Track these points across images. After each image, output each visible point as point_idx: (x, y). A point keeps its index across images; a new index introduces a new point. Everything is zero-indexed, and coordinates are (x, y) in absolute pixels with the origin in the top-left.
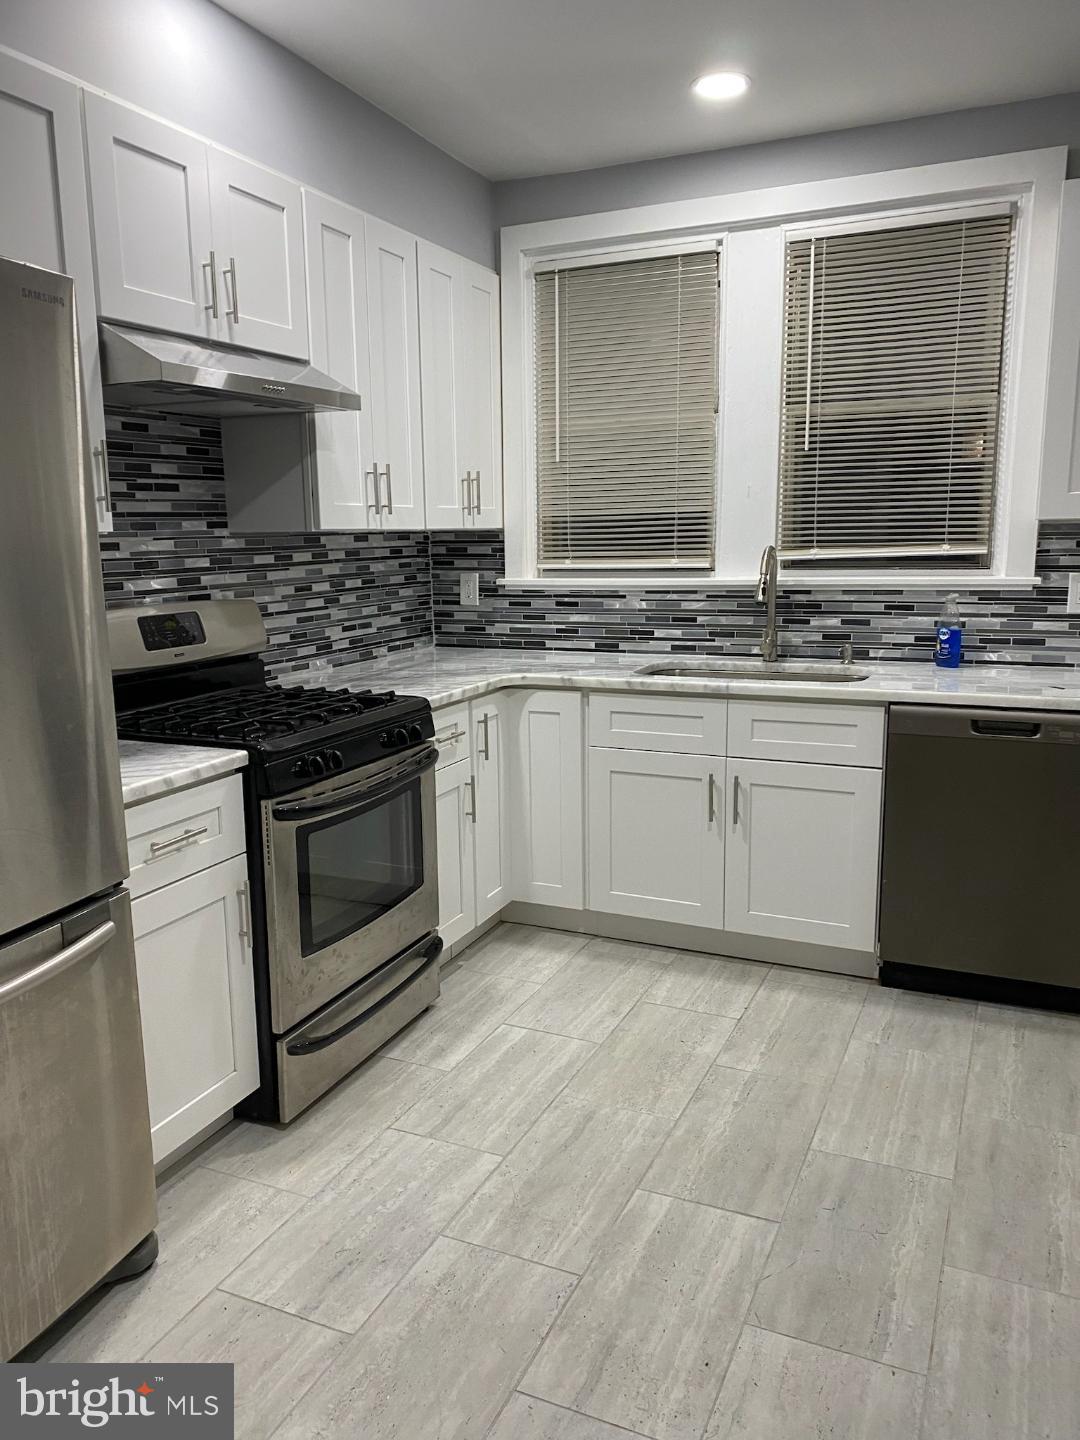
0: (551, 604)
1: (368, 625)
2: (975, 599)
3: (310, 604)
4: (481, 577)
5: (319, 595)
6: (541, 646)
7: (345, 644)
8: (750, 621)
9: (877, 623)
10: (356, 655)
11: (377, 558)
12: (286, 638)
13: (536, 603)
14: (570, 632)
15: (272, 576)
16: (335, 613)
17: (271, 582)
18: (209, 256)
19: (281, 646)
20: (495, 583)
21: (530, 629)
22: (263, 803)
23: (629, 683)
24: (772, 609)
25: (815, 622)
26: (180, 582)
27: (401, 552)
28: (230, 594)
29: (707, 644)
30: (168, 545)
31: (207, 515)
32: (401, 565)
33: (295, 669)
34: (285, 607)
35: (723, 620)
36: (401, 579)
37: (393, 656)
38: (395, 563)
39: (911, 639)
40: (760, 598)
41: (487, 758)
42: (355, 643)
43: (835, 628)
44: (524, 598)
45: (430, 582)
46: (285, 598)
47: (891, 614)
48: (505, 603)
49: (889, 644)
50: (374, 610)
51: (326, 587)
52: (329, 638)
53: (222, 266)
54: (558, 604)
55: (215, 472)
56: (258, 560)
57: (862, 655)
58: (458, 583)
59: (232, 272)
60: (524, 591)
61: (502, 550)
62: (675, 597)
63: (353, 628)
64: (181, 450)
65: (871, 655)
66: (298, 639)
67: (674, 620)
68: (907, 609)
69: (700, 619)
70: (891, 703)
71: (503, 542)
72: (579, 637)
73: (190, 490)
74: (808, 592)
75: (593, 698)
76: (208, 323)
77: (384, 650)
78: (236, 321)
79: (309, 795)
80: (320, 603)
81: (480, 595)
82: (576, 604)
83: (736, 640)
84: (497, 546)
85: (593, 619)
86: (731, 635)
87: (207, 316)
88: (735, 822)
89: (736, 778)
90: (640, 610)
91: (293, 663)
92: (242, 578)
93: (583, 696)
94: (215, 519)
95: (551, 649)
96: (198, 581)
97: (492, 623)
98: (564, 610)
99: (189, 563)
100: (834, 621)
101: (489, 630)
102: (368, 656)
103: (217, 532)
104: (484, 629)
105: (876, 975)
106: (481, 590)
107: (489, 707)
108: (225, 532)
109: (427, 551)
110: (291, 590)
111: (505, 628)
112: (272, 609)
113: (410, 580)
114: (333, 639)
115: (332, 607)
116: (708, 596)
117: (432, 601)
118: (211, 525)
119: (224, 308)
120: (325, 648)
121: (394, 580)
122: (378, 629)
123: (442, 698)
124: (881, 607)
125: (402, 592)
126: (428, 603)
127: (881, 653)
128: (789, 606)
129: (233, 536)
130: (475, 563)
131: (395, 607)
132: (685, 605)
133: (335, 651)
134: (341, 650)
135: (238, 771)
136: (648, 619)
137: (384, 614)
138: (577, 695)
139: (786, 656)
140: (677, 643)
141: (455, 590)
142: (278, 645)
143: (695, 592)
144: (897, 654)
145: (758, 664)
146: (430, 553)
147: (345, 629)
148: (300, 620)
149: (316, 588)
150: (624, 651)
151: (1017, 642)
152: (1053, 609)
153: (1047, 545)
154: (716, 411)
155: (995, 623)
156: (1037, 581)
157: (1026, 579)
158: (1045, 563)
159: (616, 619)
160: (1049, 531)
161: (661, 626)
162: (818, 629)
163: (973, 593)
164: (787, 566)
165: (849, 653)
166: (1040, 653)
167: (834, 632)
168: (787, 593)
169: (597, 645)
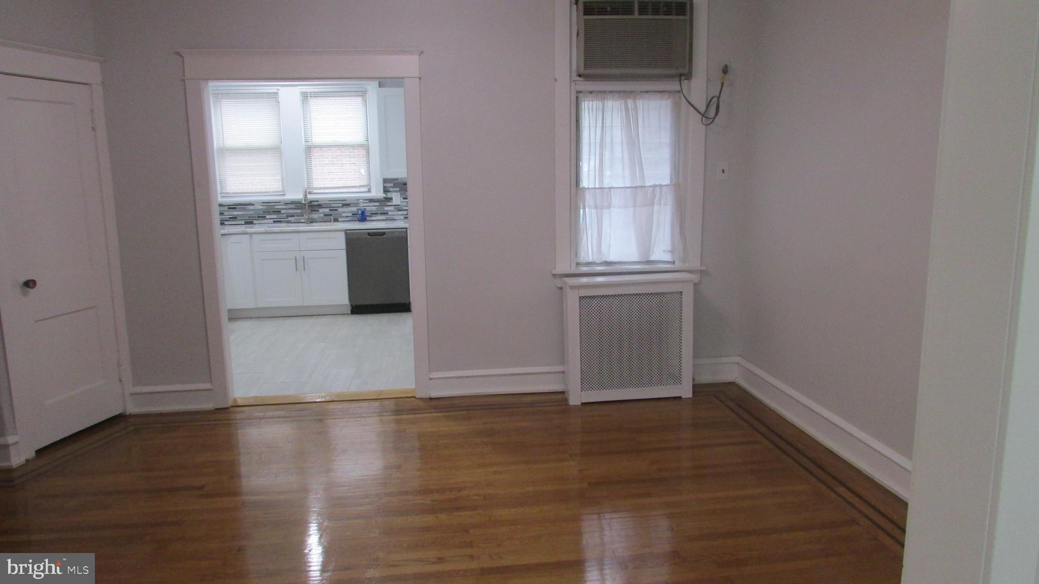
0: (226, 208)
2: (368, 201)
8: (299, 211)
9: (341, 210)
14: (234, 218)
23: (266, 230)
24: (307, 207)
25: (321, 210)
29: (285, 220)
35: (291, 211)
39: (351, 214)
47: (344, 207)
49: (344, 216)
54: (229, 208)
57: (336, 219)
62: (273, 204)
65: (340, 219)
67: (274, 212)
68: (348, 205)
70: (346, 230)
72: (239, 220)
74: (318, 201)
75: (254, 236)
82: (236, 208)
83: (296, 218)
85: (243, 213)
86: (294, 216)
88: (304, 270)
89: (303, 257)
90: (260, 209)
93: (249, 235)
95: (227, 225)
98: (231, 210)
100: (327, 210)
105: (350, 313)
116: (284, 204)
124: (341, 205)
127: (342, 219)
128: (312, 206)
132: (276, 207)
136: (264, 212)
138: (247, 235)
139: (313, 222)
140: (275, 220)
143: (280, 202)
144: (347, 219)
150: (257, 223)
151: (381, 214)
152: (389, 204)
153: (386, 185)
154: (282, 143)
155: (374, 208)
156: (384, 195)
157: (381, 195)
158: (386, 191)
159: (252, 212)
160: (385, 181)
161: (268, 215)
162: (322, 213)
163: (366, 200)
164: (310, 193)
165: (332, 220)
166: (388, 216)
167: (327, 213)
168: (311, 202)
169: (245, 222)
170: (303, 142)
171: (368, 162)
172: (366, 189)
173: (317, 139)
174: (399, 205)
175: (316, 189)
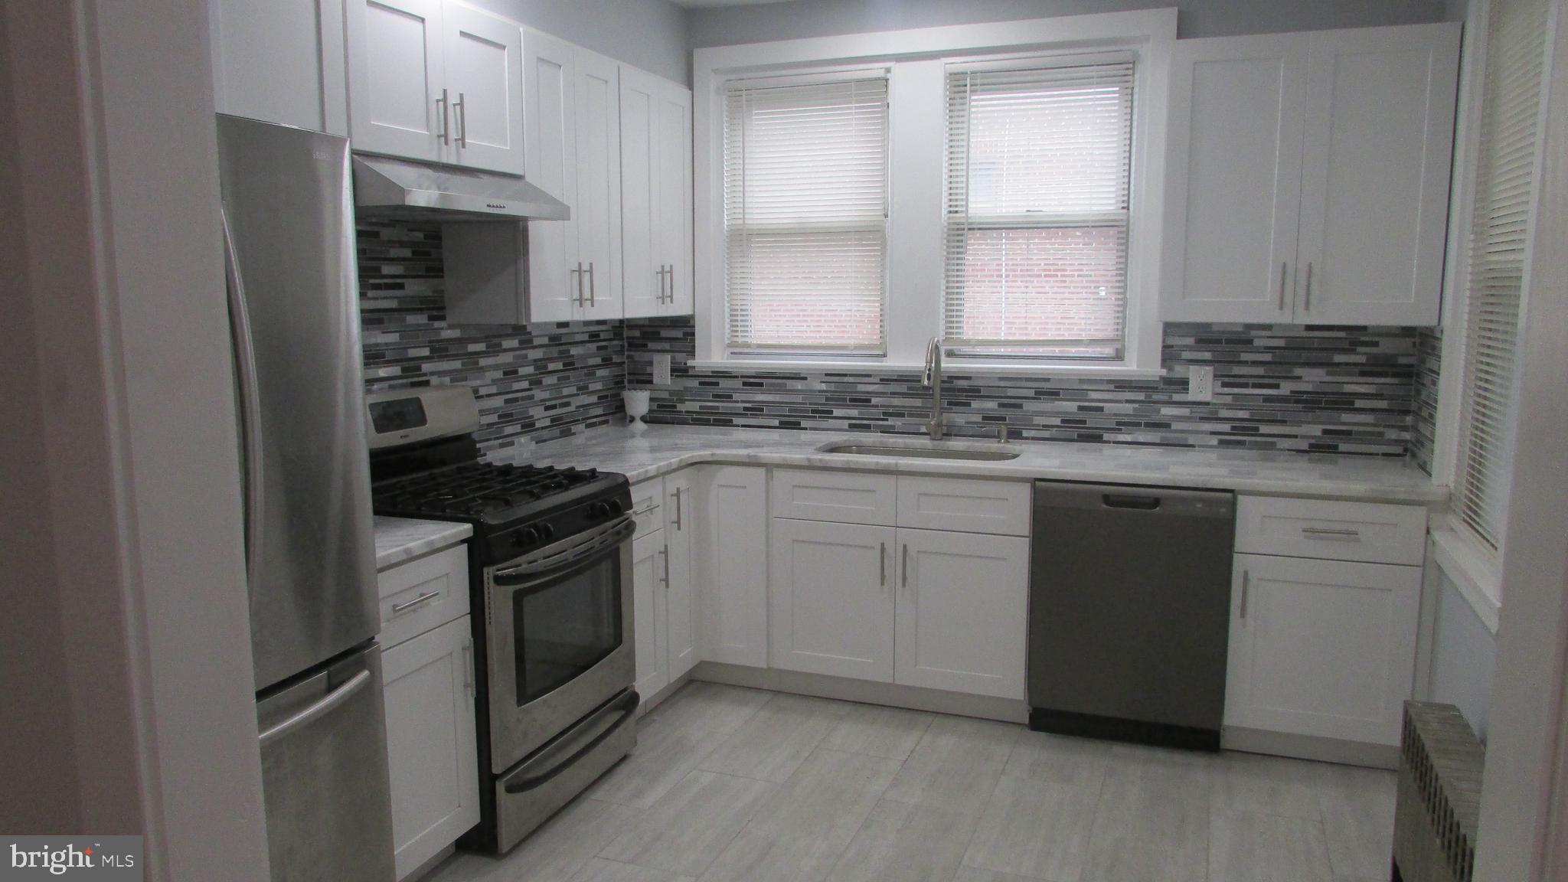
0: (738, 384)
1: (568, 404)
2: (1112, 387)
3: (516, 386)
4: (673, 358)
5: (526, 377)
6: (728, 423)
7: (547, 422)
8: (918, 402)
9: (1030, 406)
10: (556, 431)
11: (577, 343)
12: (494, 418)
13: (724, 384)
14: (756, 410)
15: (483, 362)
16: (539, 394)
17: (482, 368)
18: (442, 93)
19: (490, 425)
20: (685, 364)
21: (718, 408)
22: (485, 570)
23: (809, 460)
24: (938, 391)
25: (975, 404)
26: (404, 370)
27: (598, 336)
28: (447, 380)
29: (881, 423)
30: (393, 338)
31: (429, 309)
32: (599, 348)
33: (502, 446)
34: (494, 390)
35: (896, 401)
36: (598, 360)
37: (590, 432)
38: (593, 347)
39: (1057, 421)
40: (926, 383)
41: (679, 529)
42: (556, 421)
43: (996, 410)
44: (713, 379)
45: (624, 363)
46: (494, 381)
47: (1040, 399)
48: (695, 383)
49: (1038, 425)
50: (573, 390)
51: (530, 370)
52: (532, 416)
53: (453, 99)
54: (745, 384)
55: (435, 271)
56: (472, 348)
57: (1015, 435)
58: (651, 363)
59: (461, 104)
60: (713, 372)
61: (693, 334)
62: (852, 379)
63: (554, 407)
64: (407, 253)
65: (1025, 434)
66: (506, 418)
67: (852, 400)
68: (1054, 394)
69: (874, 401)
70: (1038, 480)
71: (694, 327)
72: (765, 415)
73: (415, 288)
74: (969, 378)
75: (778, 474)
76: (440, 149)
77: (582, 427)
78: (464, 146)
79: (524, 563)
80: (525, 384)
81: (672, 375)
82: (761, 385)
83: (907, 420)
84: (688, 330)
85: (777, 398)
86: (903, 415)
87: (439, 144)
88: (904, 585)
89: (905, 547)
90: (820, 391)
91: (500, 441)
92: (457, 364)
93: (767, 472)
94: (435, 313)
95: (738, 426)
96: (419, 368)
97: (683, 401)
98: (751, 390)
99: (413, 353)
100: (992, 405)
101: (680, 407)
102: (567, 433)
103: (437, 324)
104: (675, 407)
105: (1027, 721)
106: (673, 370)
107: (680, 481)
108: (443, 324)
109: (622, 334)
110: (499, 374)
111: (695, 406)
112: (483, 391)
113: (607, 362)
114: (536, 418)
115: (535, 389)
116: (881, 380)
117: (626, 381)
118: (432, 318)
119: (453, 135)
120: (528, 426)
121: (592, 361)
122: (577, 407)
123: (639, 474)
124: (1031, 393)
125: (600, 373)
126: (623, 382)
127: (1032, 433)
128: (953, 390)
129: (451, 327)
130: (666, 346)
131: (592, 387)
132: (861, 388)
133: (538, 429)
134: (543, 428)
135: (463, 541)
136: (827, 399)
137: (582, 394)
138: (762, 471)
139: (950, 435)
140: (853, 422)
141: (649, 370)
142: (488, 425)
143: (869, 376)
144: (1046, 434)
145: (924, 442)
146: (625, 336)
147: (547, 408)
148: (507, 401)
149: (522, 371)
150: (806, 429)
151: (1147, 425)
152: (1176, 397)
153: (1171, 341)
154: (886, 216)
155: (1129, 408)
156: (1164, 372)
157: (1154, 370)
158: (1169, 355)
159: (799, 399)
160: (1169, 328)
161: (838, 406)
162: (978, 411)
163: (1110, 382)
164: (950, 354)
165: (1004, 433)
166: (1168, 435)
167: (991, 414)
168: (952, 378)
169: (780, 423)
170: (944, 212)
171: (1123, 271)
172: (1108, 351)
173: (981, 205)
174: (1207, 404)
175: (967, 343)
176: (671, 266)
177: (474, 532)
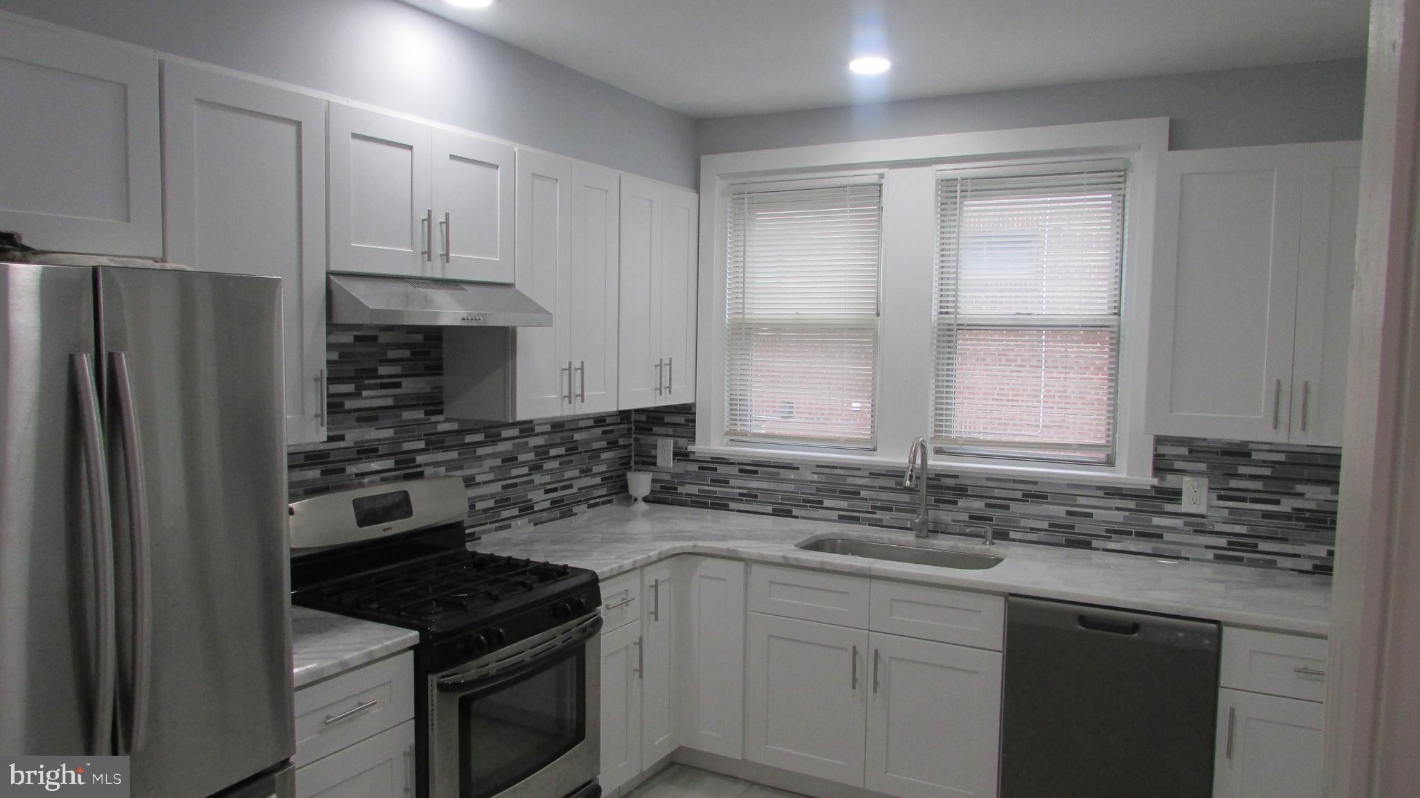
0: (734, 470)
1: (570, 487)
2: (1101, 493)
3: (514, 472)
4: (675, 443)
5: (524, 464)
6: (724, 507)
7: (547, 505)
8: (905, 497)
9: (1016, 508)
10: (557, 513)
11: (581, 428)
12: (491, 503)
13: (722, 469)
14: (750, 496)
15: (481, 451)
16: (538, 478)
17: (480, 457)
18: (426, 212)
19: (486, 510)
20: (686, 449)
21: (715, 492)
22: (430, 677)
24: (924, 488)
25: (962, 503)
26: (397, 463)
27: (605, 421)
28: (442, 470)
29: (869, 516)
30: (389, 433)
31: (424, 405)
32: (604, 433)
33: (497, 529)
34: (491, 476)
35: (884, 496)
36: (603, 444)
37: (592, 512)
38: (598, 431)
39: (1045, 525)
40: (908, 483)
41: (656, 619)
42: (555, 503)
43: (981, 510)
44: (713, 463)
45: (631, 445)
46: (492, 469)
47: (1028, 501)
48: (694, 468)
49: (1026, 528)
50: (576, 473)
51: (530, 456)
52: (531, 500)
53: (439, 218)
54: (741, 471)
55: (436, 369)
56: (469, 439)
57: (1001, 535)
58: (655, 447)
59: (447, 223)
60: (712, 458)
61: (694, 421)
62: (841, 472)
63: (555, 490)
64: (406, 353)
65: (1012, 535)
66: (503, 503)
67: (841, 492)
68: (1041, 497)
69: (863, 494)
70: (1012, 595)
71: (695, 414)
72: (760, 502)
73: (410, 386)
74: (956, 477)
75: (756, 569)
76: (423, 264)
77: (584, 507)
78: (448, 261)
79: (471, 670)
80: (525, 470)
81: (674, 459)
82: (756, 472)
83: (895, 514)
84: (690, 417)
85: (771, 486)
86: (890, 509)
87: (423, 260)
88: (875, 691)
89: (876, 652)
90: (811, 482)
91: (496, 525)
92: (453, 455)
93: (747, 565)
94: (432, 408)
95: (733, 510)
96: (414, 460)
97: (683, 484)
98: (746, 476)
99: (407, 446)
100: (978, 505)
101: (681, 489)
102: (569, 514)
103: (434, 418)
104: (676, 489)
106: (675, 454)
107: (662, 573)
108: (440, 418)
109: (630, 418)
110: (498, 462)
111: (694, 489)
112: (479, 479)
113: (613, 445)
114: (534, 501)
115: (535, 474)
116: (870, 474)
117: (632, 463)
118: (428, 413)
119: (438, 249)
120: (526, 509)
121: (596, 445)
122: (579, 489)
123: (612, 570)
124: (1019, 495)
125: (604, 456)
126: (629, 463)
127: (1019, 536)
128: (941, 487)
129: (448, 420)
130: (670, 431)
131: (595, 469)
132: (850, 480)
133: (537, 512)
134: (541, 511)
135: (411, 648)
136: (819, 490)
137: (585, 476)
138: (741, 565)
139: (937, 532)
140: (843, 513)
141: (653, 453)
142: (484, 510)
143: (859, 469)
144: (1033, 537)
145: (908, 538)
146: (632, 420)
147: (547, 492)
148: (504, 487)
149: (522, 458)
150: (796, 517)
151: (1139, 534)
152: (1169, 507)
153: (1162, 450)
154: (878, 315)
155: (1119, 516)
156: (1155, 481)
157: (1145, 479)
158: (1161, 466)
159: (791, 488)
160: (1159, 440)
161: (829, 497)
162: (965, 510)
163: (1099, 488)
164: (939, 451)
165: (990, 534)
166: (1159, 545)
167: (980, 514)
168: (939, 476)
169: (773, 510)
170: (934, 312)
171: (1114, 378)
172: (1101, 456)
173: (973, 306)
174: (1203, 516)
175: (954, 441)
176: (671, 359)
177: (420, 640)
